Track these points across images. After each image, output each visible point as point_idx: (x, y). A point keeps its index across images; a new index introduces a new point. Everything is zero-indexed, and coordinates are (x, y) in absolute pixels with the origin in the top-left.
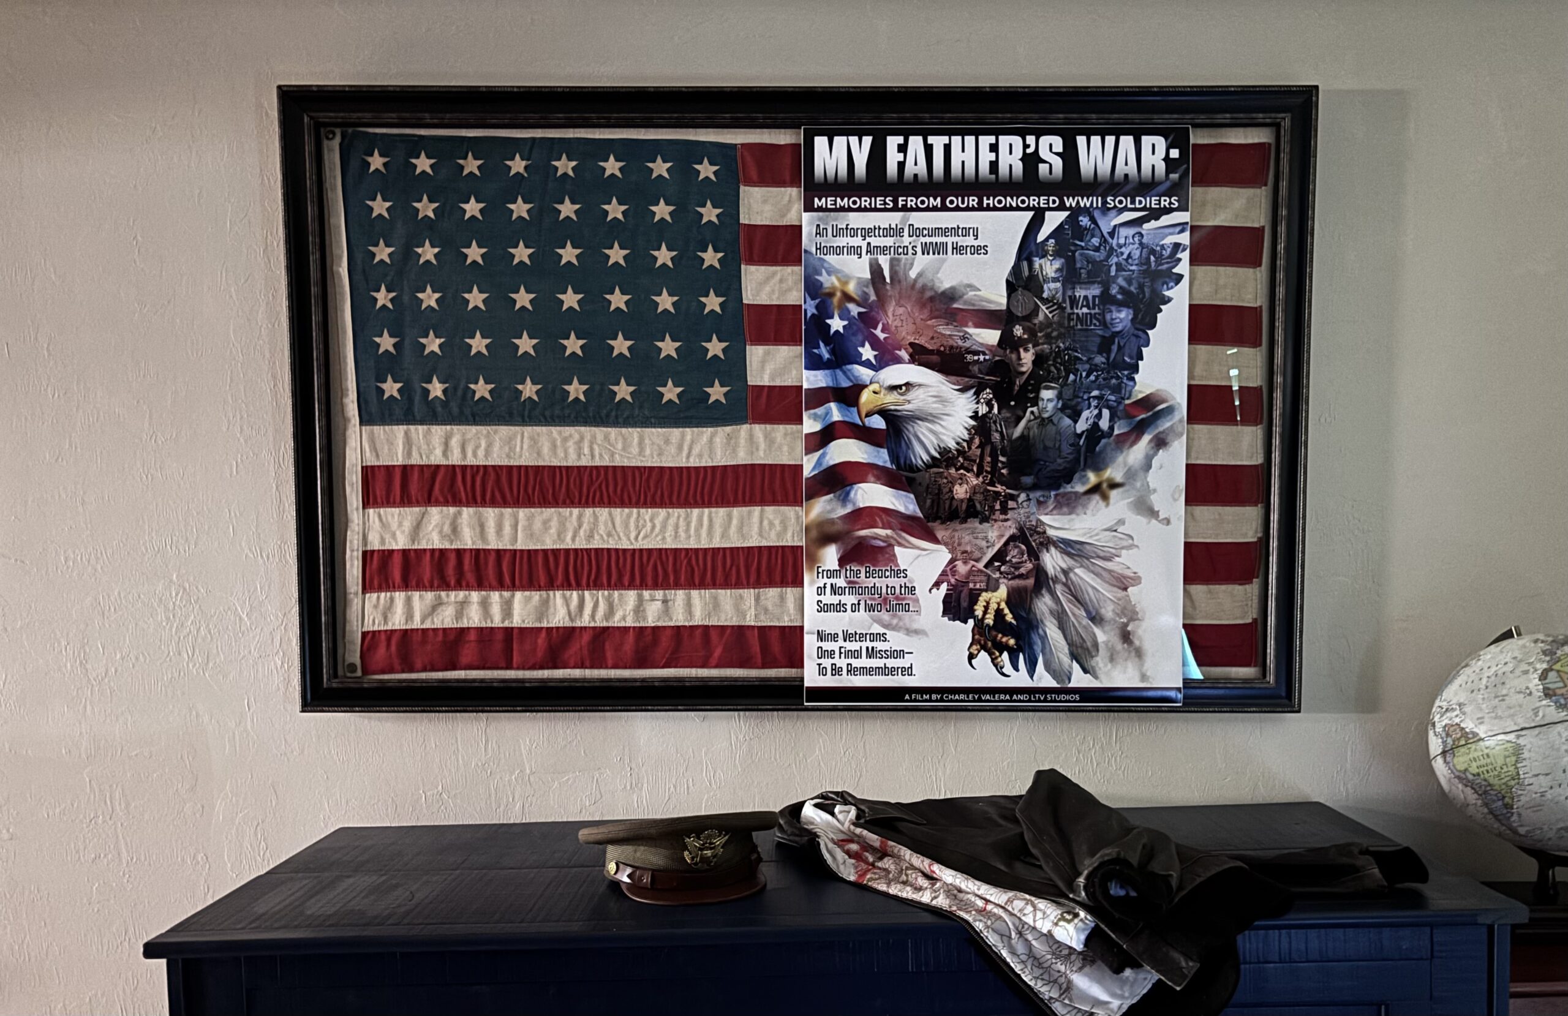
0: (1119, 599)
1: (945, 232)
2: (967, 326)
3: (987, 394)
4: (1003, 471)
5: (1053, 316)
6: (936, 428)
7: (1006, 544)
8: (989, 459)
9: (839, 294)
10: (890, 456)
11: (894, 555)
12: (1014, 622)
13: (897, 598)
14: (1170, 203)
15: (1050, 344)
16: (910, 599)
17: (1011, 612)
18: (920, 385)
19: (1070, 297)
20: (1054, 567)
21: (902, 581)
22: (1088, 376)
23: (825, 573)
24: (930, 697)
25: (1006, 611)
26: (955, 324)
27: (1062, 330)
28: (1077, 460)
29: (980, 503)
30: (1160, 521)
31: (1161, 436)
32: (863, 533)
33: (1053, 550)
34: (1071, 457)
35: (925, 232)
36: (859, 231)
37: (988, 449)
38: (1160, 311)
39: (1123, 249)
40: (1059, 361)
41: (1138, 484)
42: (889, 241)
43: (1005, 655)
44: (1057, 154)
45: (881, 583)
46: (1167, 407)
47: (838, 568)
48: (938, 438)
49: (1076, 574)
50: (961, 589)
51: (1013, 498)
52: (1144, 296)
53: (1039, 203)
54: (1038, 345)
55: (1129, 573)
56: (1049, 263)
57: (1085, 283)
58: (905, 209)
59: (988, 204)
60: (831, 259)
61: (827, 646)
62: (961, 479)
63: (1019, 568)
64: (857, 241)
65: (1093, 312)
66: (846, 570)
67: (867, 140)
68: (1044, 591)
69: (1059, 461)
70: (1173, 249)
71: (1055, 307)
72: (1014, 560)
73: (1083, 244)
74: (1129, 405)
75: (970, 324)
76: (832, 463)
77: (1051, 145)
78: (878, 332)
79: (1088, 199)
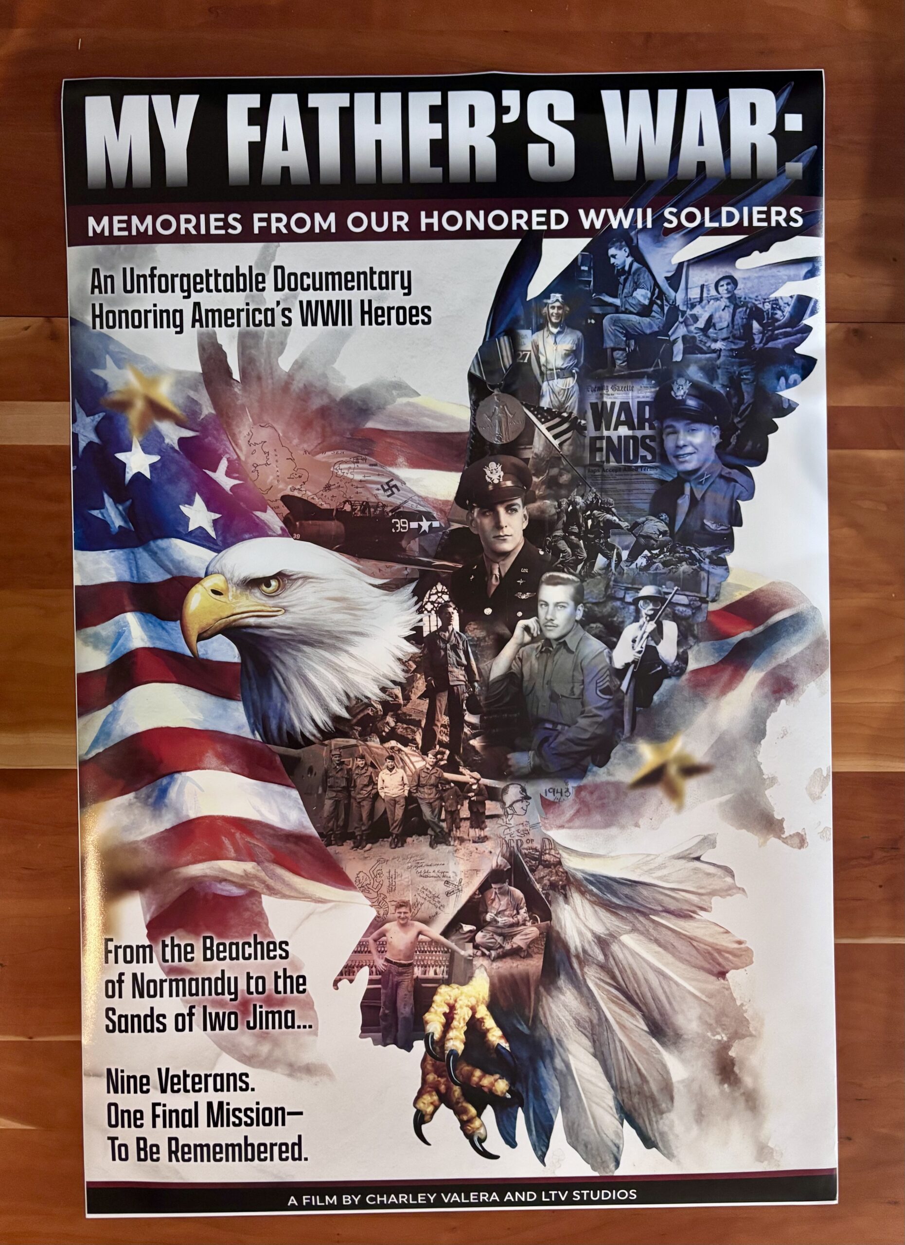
0: (711, 996)
1: (346, 280)
2: (393, 464)
3: (439, 594)
4: (472, 742)
5: (561, 445)
6: (343, 660)
7: (484, 887)
8: (445, 720)
9: (139, 405)
10: (249, 718)
11: (261, 914)
12: (505, 1045)
13: (269, 1001)
14: (789, 219)
15: (557, 498)
16: (296, 1001)
17: (499, 1024)
18: (306, 578)
19: (594, 406)
20: (580, 933)
21: (279, 965)
22: (633, 557)
23: (121, 952)
24: (340, 1200)
25: (489, 1022)
26: (373, 460)
27: (580, 471)
28: (616, 722)
29: (430, 804)
30: (785, 841)
31: (783, 673)
32: (197, 870)
33: (576, 898)
34: (605, 714)
35: (308, 281)
36: (177, 281)
37: (443, 701)
38: (775, 428)
39: (697, 310)
40: (575, 529)
41: (740, 769)
42: (235, 300)
43: (489, 1113)
44: (563, 124)
45: (235, 969)
46: (792, 617)
47: (147, 943)
48: (344, 679)
49: (623, 945)
50: (396, 979)
51: (494, 795)
52: (741, 401)
53: (529, 222)
54: (534, 501)
55: (726, 942)
56: (551, 340)
57: (622, 378)
58: (265, 236)
59: (430, 226)
60: (123, 336)
61: (129, 1101)
62: (391, 758)
63: (512, 936)
64: (173, 301)
65: (639, 433)
66: (165, 946)
67: (189, 103)
68: (562, 982)
69: (582, 722)
70: (795, 307)
71: (565, 426)
72: (501, 920)
73: (617, 302)
74: (715, 613)
75: (401, 460)
76: (131, 731)
77: (551, 107)
78: (221, 477)
79: (626, 214)
